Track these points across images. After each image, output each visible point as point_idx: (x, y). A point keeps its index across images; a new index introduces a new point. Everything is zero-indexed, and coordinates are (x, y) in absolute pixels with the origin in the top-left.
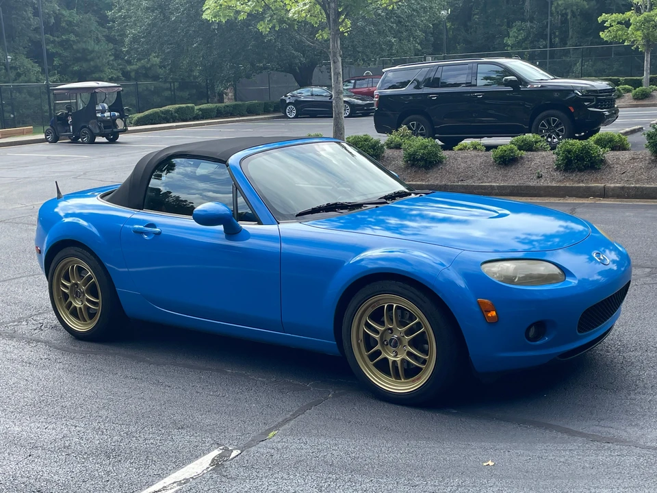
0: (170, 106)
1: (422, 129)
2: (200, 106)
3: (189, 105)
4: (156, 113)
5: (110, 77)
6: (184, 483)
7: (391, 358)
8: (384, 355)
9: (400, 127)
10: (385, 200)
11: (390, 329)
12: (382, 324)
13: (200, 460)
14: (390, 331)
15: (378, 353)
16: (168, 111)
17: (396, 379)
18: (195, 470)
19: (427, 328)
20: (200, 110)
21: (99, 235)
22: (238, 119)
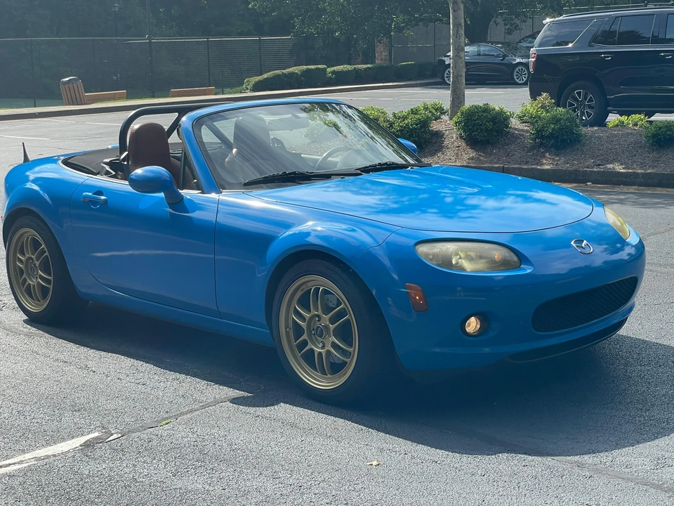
0: (295, 68)
1: (591, 100)
2: (335, 68)
3: (319, 66)
4: (278, 76)
5: (239, 31)
6: (43, 459)
7: (317, 350)
8: (310, 346)
9: (540, 95)
10: (359, 172)
11: (318, 316)
12: (309, 310)
13: (74, 440)
14: (317, 319)
15: (305, 343)
16: (292, 74)
17: (322, 374)
18: (62, 449)
19: (350, 316)
20: (333, 72)
21: (51, 203)
22: (382, 84)
